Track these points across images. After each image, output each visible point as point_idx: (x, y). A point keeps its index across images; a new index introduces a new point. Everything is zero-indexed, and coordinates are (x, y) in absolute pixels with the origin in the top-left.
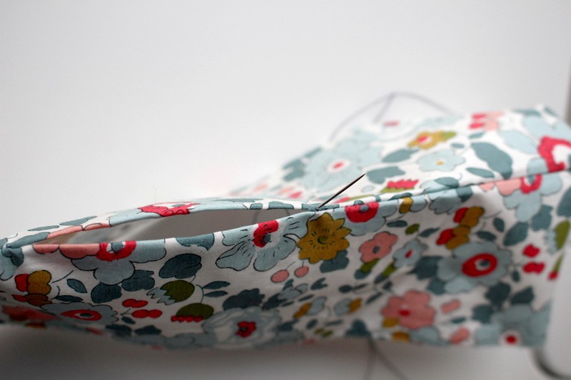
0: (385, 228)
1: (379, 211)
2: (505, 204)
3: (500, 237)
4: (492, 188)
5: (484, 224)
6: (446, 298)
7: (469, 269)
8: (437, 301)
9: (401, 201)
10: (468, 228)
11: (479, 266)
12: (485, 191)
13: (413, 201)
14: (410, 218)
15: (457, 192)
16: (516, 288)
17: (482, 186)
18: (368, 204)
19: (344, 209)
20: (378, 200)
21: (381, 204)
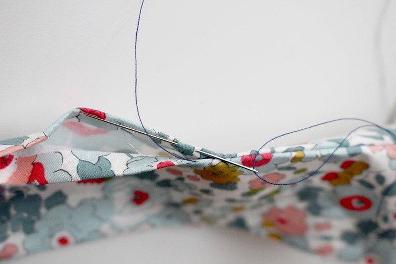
0: (276, 171)
1: (272, 160)
2: (390, 165)
3: (379, 189)
4: (381, 150)
5: (367, 176)
6: (320, 220)
7: (346, 203)
8: (311, 220)
9: (294, 154)
10: (352, 175)
11: (355, 203)
12: (374, 152)
13: (305, 155)
14: (299, 166)
15: (348, 150)
16: (384, 226)
17: (372, 147)
18: (263, 155)
19: (240, 158)
20: (273, 152)
21: (275, 155)
